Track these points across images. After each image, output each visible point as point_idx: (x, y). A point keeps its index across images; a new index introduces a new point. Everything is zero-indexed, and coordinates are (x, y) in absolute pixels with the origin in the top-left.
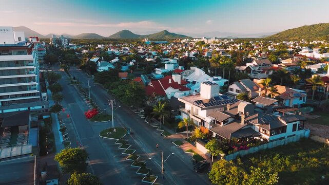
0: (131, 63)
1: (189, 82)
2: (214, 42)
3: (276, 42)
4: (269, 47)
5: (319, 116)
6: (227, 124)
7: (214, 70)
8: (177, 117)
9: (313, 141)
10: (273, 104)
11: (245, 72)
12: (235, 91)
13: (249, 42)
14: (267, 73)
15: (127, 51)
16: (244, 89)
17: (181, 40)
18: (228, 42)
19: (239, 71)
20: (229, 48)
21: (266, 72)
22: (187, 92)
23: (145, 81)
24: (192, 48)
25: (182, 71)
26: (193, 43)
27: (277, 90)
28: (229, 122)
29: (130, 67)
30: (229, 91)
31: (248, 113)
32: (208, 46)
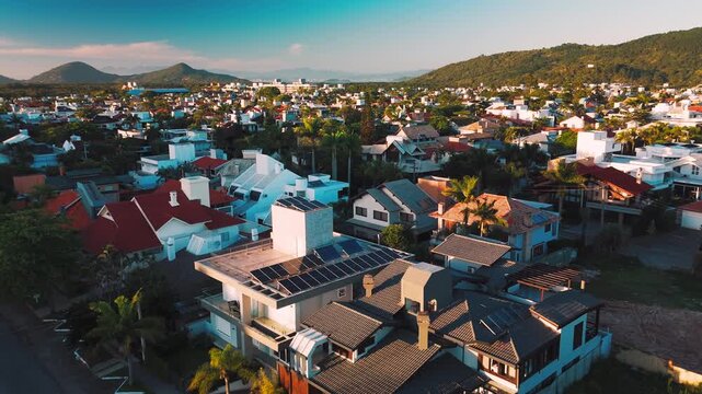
0: (67, 146)
1: (240, 196)
2: (301, 90)
3: (432, 89)
4: (423, 99)
5: (595, 272)
6: (370, 352)
7: (308, 158)
8: (195, 327)
9: (627, 368)
10: (501, 261)
11: (384, 158)
12: (370, 213)
13: (377, 89)
14: (437, 160)
15: (70, 114)
16: (395, 209)
17: (223, 86)
18: (331, 89)
19: (370, 156)
20: (335, 102)
21: (433, 157)
22: (233, 230)
23: (92, 204)
24: (249, 103)
25: (219, 161)
26: (251, 92)
27: (496, 211)
28: (376, 340)
29: (62, 158)
30: (356, 217)
31: (434, 301)
32: (287, 98)
